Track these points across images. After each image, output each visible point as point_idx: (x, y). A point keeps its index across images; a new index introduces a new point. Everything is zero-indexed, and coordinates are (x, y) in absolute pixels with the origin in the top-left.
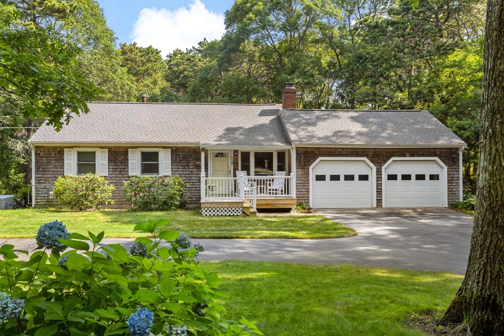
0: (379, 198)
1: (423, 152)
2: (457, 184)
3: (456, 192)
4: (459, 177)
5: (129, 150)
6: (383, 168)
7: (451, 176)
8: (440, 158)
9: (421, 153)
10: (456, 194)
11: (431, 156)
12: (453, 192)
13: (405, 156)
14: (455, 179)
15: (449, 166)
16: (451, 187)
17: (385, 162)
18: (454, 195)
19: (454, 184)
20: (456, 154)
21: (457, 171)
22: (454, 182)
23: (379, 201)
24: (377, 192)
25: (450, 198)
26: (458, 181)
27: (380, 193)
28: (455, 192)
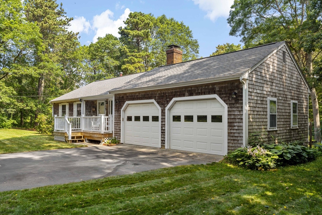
0: (163, 139)
1: (201, 90)
2: (240, 128)
3: (239, 138)
4: (242, 119)
5: (74, 103)
6: (167, 108)
7: (232, 117)
8: (220, 95)
9: (200, 91)
10: (238, 140)
11: (209, 94)
12: (234, 138)
13: (184, 95)
14: (237, 120)
15: (230, 104)
16: (232, 131)
17: (168, 102)
18: (236, 142)
19: (236, 128)
20: (239, 88)
21: (240, 111)
22: (235, 124)
23: (163, 142)
24: (161, 132)
25: (231, 145)
26: (241, 124)
27: (164, 133)
28: (236, 138)
